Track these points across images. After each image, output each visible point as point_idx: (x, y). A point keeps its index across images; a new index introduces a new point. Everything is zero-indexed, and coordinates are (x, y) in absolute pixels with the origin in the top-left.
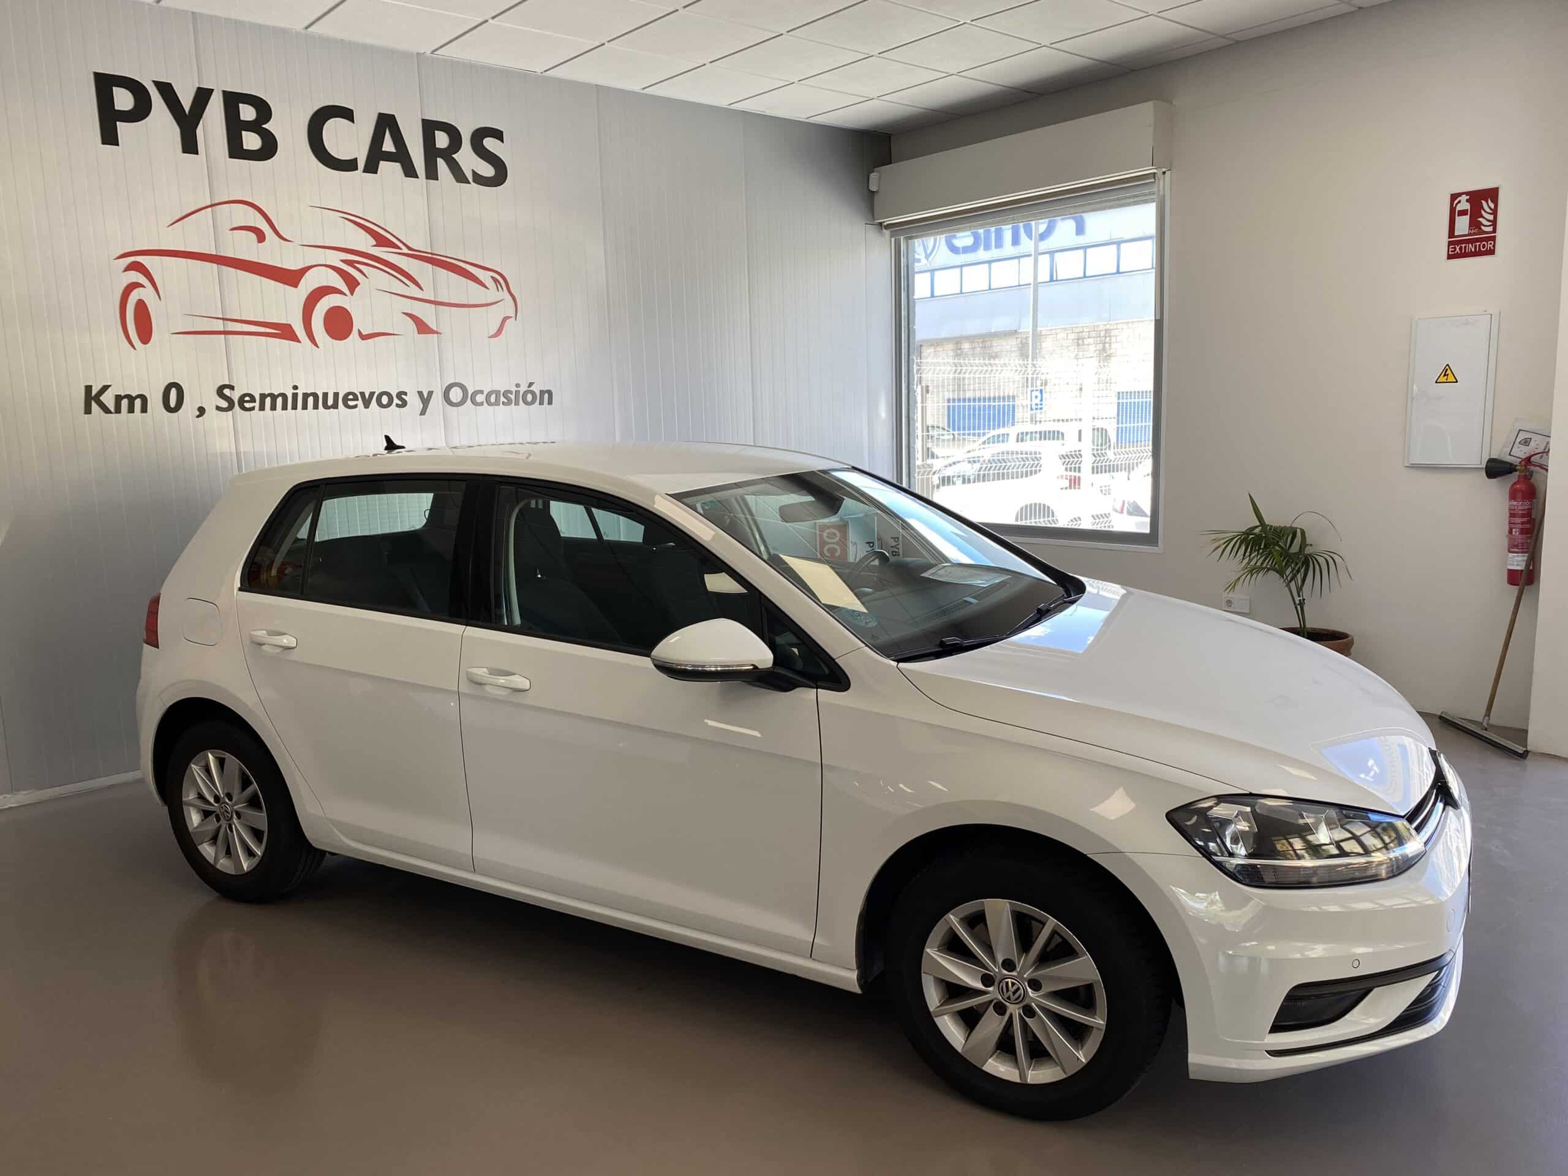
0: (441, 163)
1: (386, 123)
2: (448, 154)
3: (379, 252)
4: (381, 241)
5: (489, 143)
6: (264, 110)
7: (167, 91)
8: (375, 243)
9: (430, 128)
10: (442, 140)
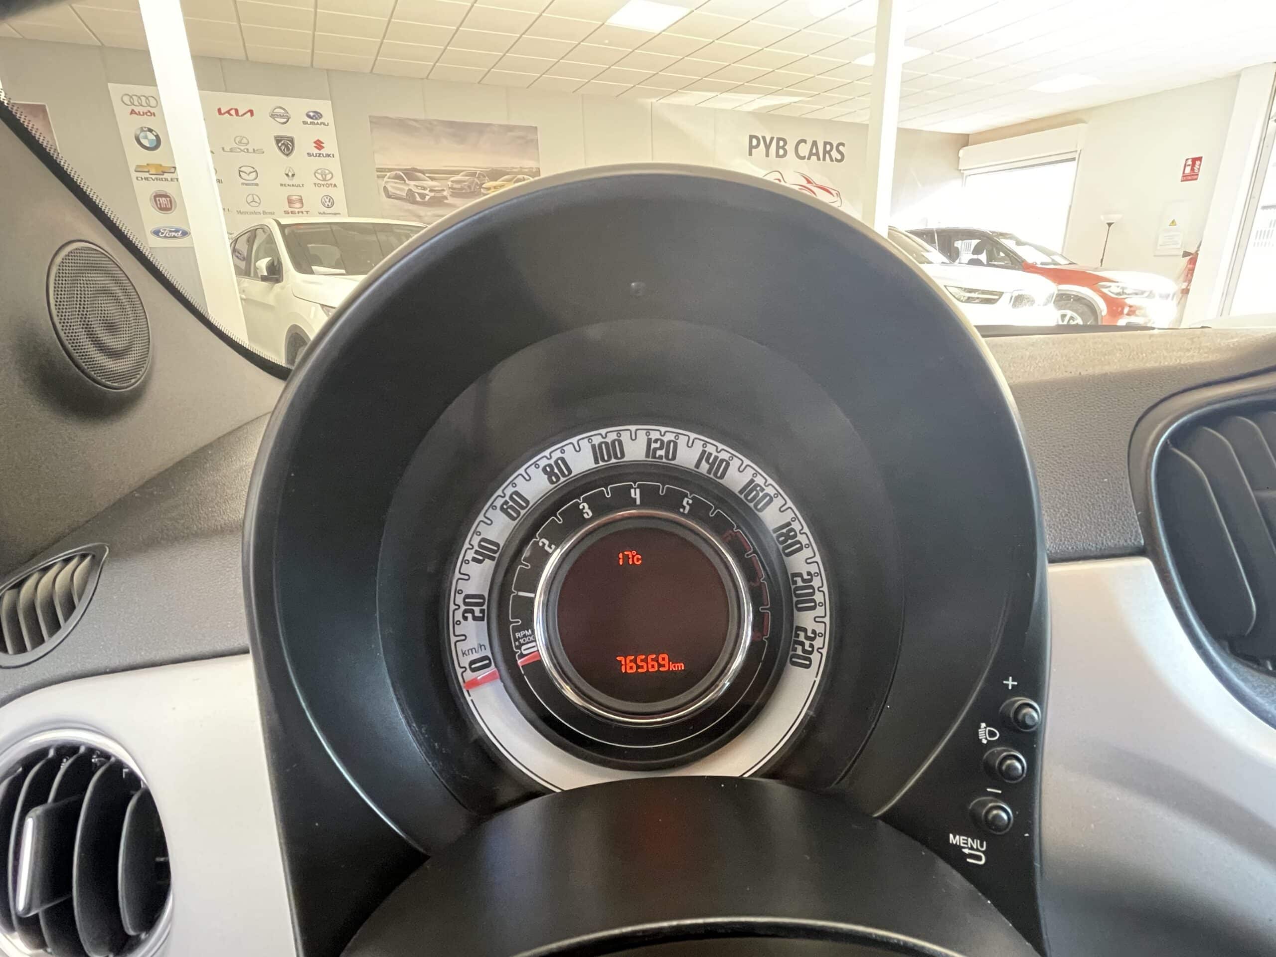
0: (827, 155)
1: (815, 143)
2: (829, 152)
3: (809, 186)
4: (809, 182)
5: (841, 148)
6: (785, 143)
7: (764, 138)
8: (806, 182)
9: (825, 143)
10: (828, 148)
